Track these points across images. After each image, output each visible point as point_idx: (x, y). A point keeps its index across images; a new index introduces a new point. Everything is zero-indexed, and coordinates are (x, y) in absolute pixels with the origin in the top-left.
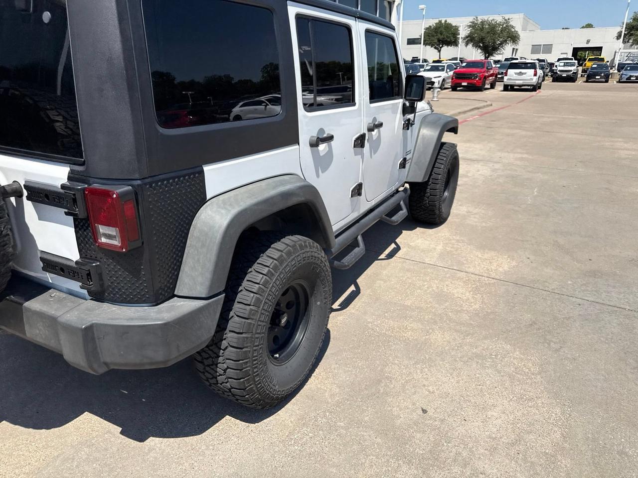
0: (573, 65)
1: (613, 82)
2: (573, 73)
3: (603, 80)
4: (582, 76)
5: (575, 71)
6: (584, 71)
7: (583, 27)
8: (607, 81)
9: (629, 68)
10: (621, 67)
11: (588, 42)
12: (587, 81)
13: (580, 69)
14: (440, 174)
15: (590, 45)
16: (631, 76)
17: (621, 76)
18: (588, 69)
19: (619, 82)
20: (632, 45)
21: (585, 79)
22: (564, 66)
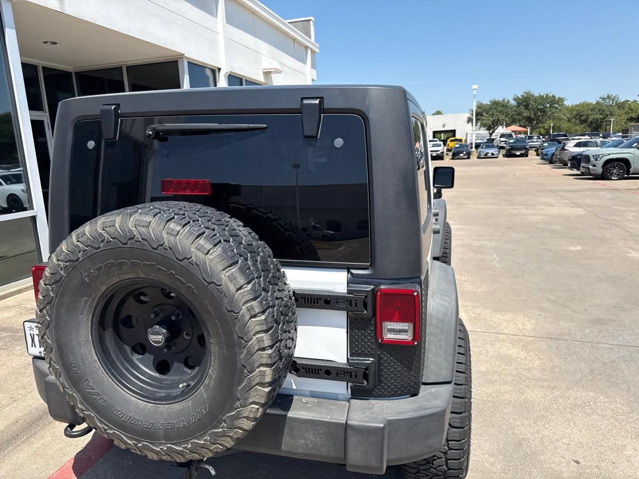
0: (440, 145)
1: (474, 158)
2: (442, 152)
3: (466, 157)
4: (447, 154)
5: (442, 151)
6: (449, 150)
7: (434, 114)
8: (469, 158)
9: (484, 147)
10: (478, 146)
11: (444, 126)
12: (453, 159)
13: (445, 148)
14: (448, 249)
15: (446, 129)
16: (488, 153)
17: (480, 154)
18: (452, 148)
19: (479, 158)
20: (480, 128)
21: (451, 157)
22: (433, 147)
